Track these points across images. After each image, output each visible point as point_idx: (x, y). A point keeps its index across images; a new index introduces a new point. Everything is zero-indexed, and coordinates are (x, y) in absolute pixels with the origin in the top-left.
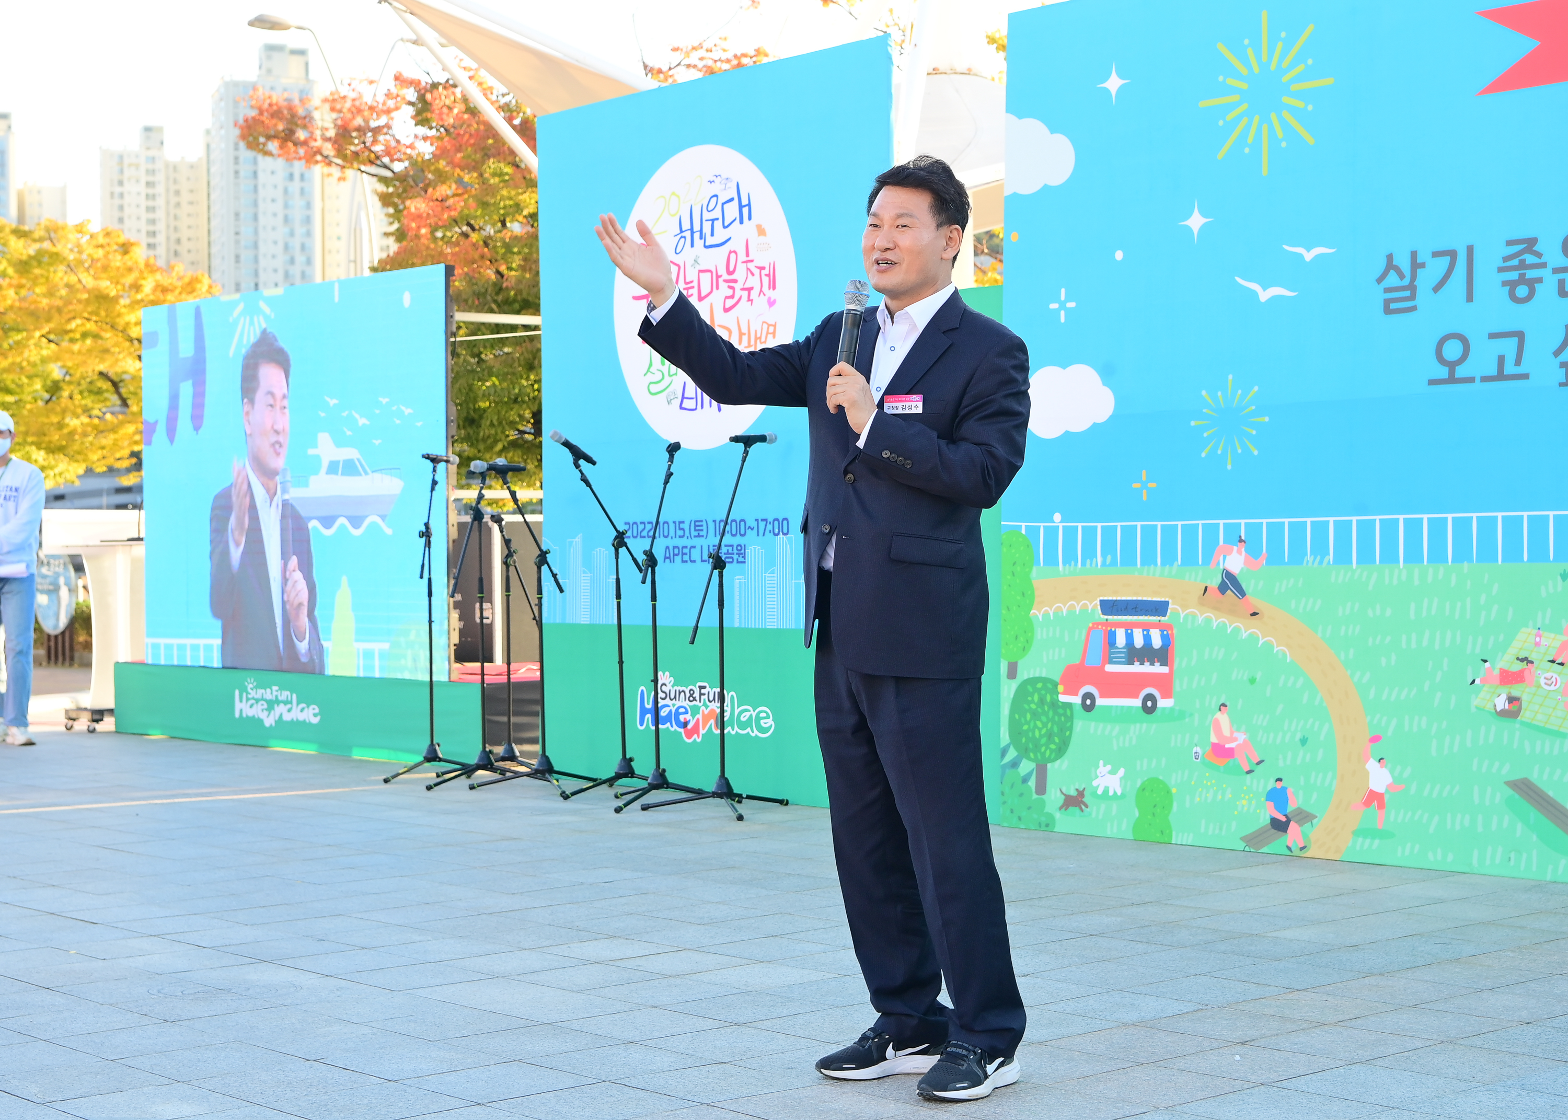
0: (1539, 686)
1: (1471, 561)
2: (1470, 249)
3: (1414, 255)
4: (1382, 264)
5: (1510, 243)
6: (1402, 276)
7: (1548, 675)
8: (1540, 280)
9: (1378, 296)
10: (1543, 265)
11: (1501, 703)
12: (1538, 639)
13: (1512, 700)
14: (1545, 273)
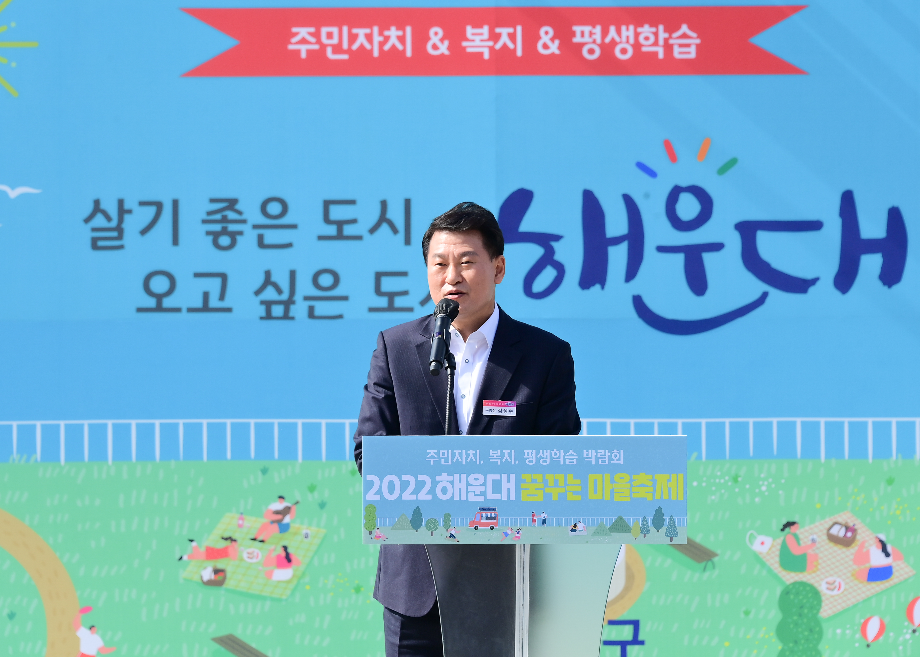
0: (242, 560)
1: (177, 458)
2: (175, 204)
3: (121, 203)
4: (89, 208)
5: (213, 201)
6: (108, 218)
7: (250, 550)
8: (241, 233)
9: (86, 234)
10: (244, 222)
11: (208, 574)
12: (241, 522)
13: (217, 571)
14: (246, 228)
